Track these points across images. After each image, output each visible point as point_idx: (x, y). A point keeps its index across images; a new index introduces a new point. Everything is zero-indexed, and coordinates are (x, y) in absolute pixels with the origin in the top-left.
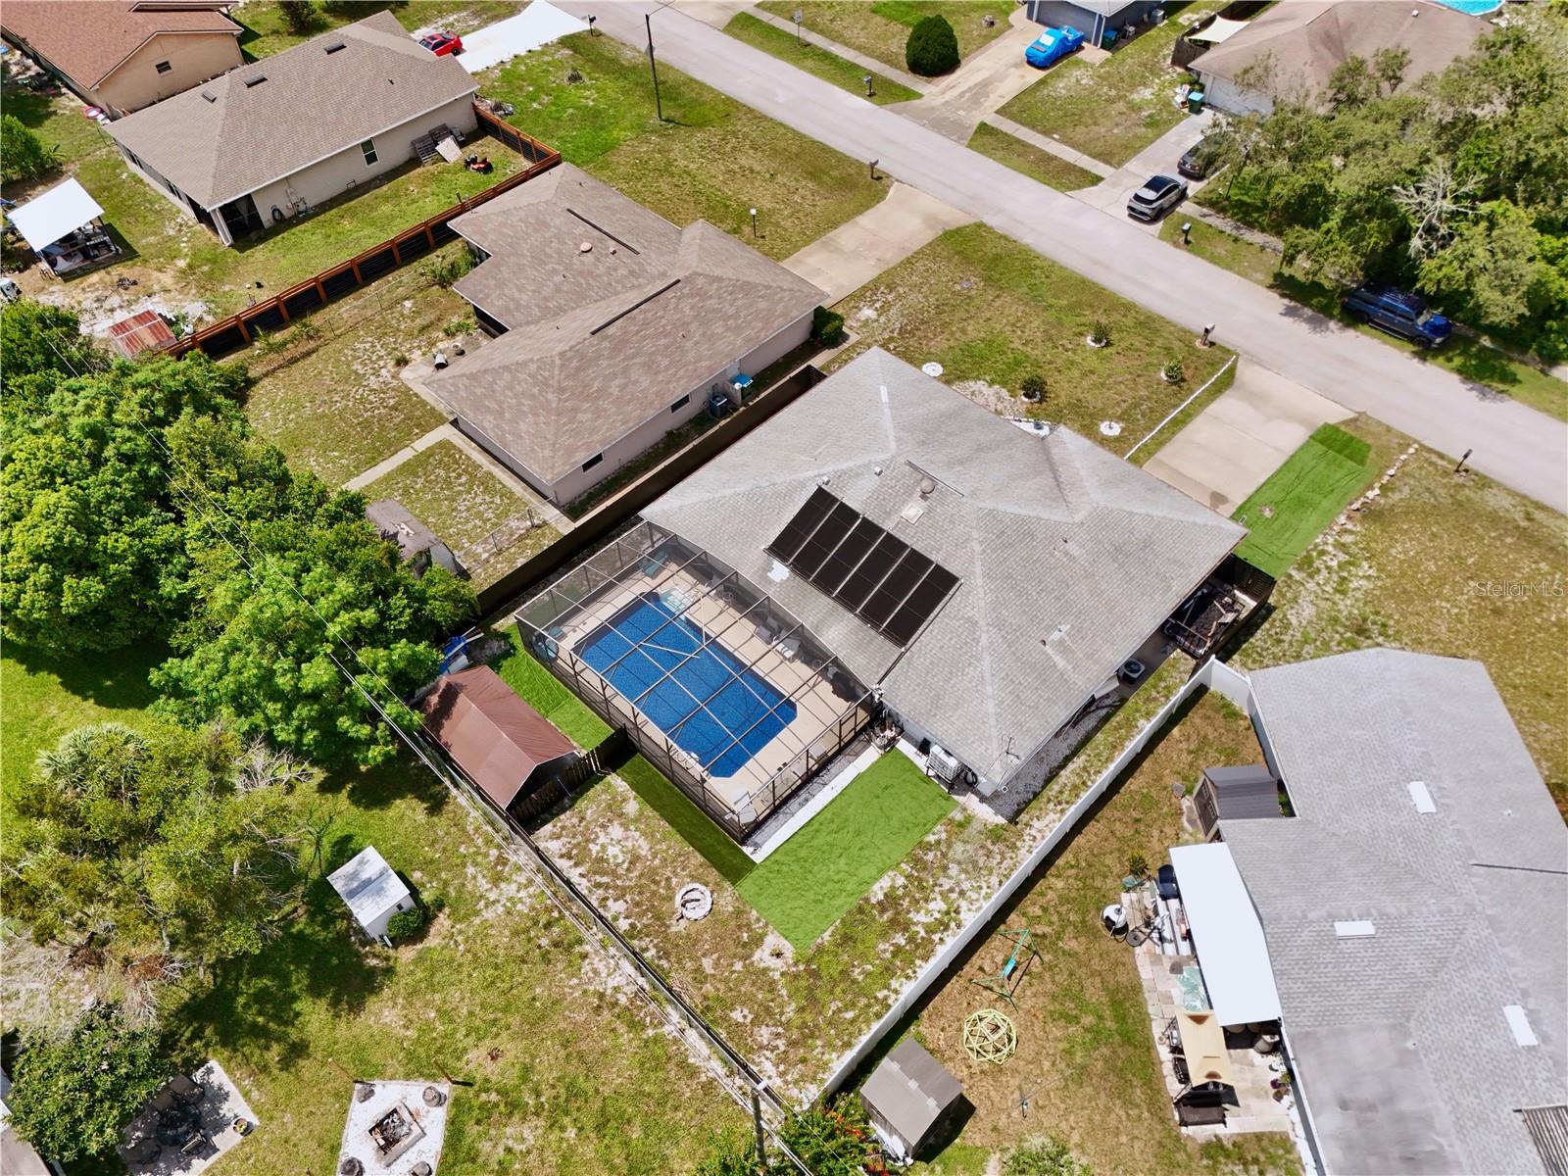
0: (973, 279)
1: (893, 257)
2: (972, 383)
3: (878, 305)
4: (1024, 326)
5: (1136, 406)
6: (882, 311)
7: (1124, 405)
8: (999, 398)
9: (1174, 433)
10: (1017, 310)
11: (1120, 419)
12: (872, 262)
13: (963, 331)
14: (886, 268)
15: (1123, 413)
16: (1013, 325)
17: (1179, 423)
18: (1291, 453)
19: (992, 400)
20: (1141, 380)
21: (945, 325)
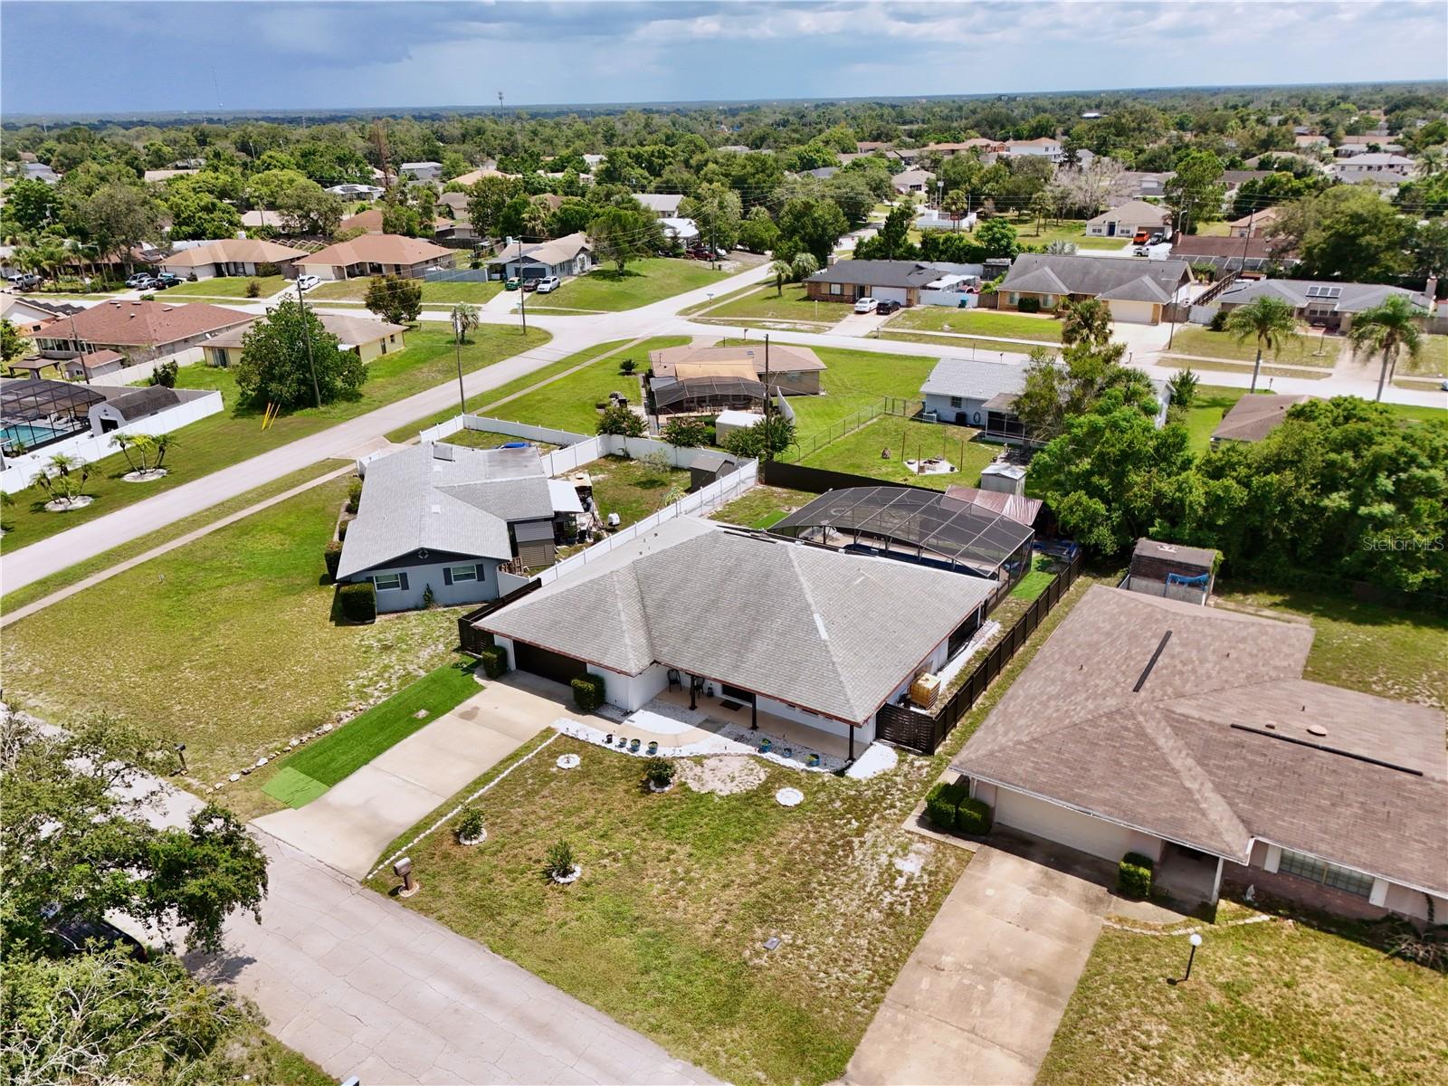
0: (763, 961)
1: (913, 981)
2: (736, 790)
3: (901, 882)
4: (673, 883)
5: (529, 794)
6: (890, 874)
7: (545, 792)
8: (699, 779)
9: (494, 768)
10: (685, 910)
11: (554, 777)
12: (947, 960)
13: (761, 860)
14: (918, 953)
15: (547, 783)
16: (690, 881)
17: (485, 779)
18: (364, 769)
19: (707, 776)
20: (516, 826)
21: (789, 866)
